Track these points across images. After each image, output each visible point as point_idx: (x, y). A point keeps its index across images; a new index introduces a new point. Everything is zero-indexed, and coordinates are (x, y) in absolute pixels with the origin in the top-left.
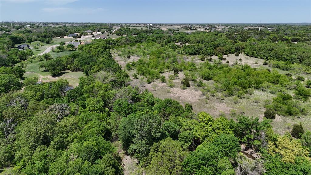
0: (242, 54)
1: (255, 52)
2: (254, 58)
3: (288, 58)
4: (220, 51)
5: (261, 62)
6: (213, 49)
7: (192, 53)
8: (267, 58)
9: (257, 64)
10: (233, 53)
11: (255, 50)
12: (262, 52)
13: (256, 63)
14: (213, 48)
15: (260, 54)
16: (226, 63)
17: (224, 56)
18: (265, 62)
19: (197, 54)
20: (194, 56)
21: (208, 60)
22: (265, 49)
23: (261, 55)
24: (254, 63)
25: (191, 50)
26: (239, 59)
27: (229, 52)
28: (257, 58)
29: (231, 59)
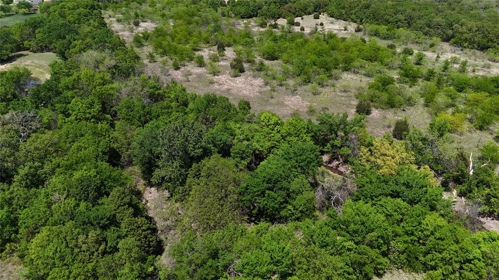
0: (323, 15)
1: (343, 11)
2: (342, 21)
3: (391, 19)
4: (290, 11)
5: (352, 27)
6: (279, 8)
7: (246, 15)
8: (361, 21)
9: (346, 32)
10: (310, 14)
11: (344, 8)
12: (353, 11)
13: (346, 29)
14: (279, 6)
15: (352, 14)
16: (300, 31)
17: (297, 20)
18: (358, 27)
19: (254, 16)
20: (249, 20)
21: (271, 26)
22: (358, 5)
23: (353, 16)
24: (342, 30)
25: (243, 10)
26: (319, 24)
27: (303, 11)
28: (346, 21)
29: (307, 23)
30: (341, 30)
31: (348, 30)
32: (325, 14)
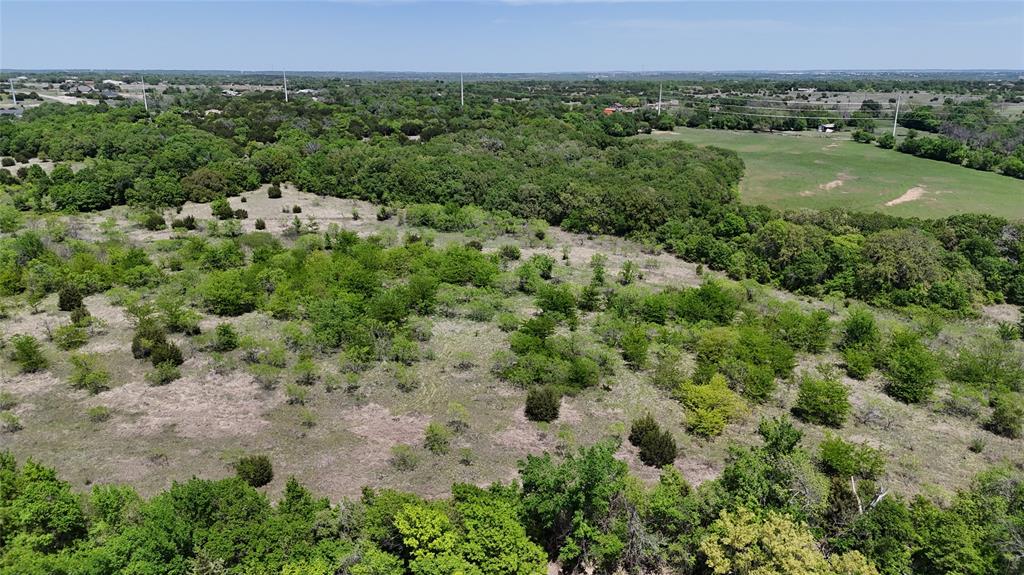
0: (286, 188)
1: (333, 180)
2: (335, 198)
4: (208, 186)
5: (369, 211)
6: (179, 180)
7: (93, 203)
8: (380, 195)
9: (359, 222)
10: (254, 187)
11: (331, 172)
12: (355, 178)
13: (356, 218)
14: (178, 177)
15: (353, 183)
16: (254, 230)
17: (234, 203)
18: (383, 211)
19: (114, 204)
20: (107, 213)
21: (177, 225)
22: (360, 166)
23: (356, 188)
24: (348, 219)
25: (82, 192)
26: (291, 210)
27: (239, 184)
28: (345, 197)
29: (256, 205)
30: (346, 219)
31: (362, 219)
32: (291, 186)
